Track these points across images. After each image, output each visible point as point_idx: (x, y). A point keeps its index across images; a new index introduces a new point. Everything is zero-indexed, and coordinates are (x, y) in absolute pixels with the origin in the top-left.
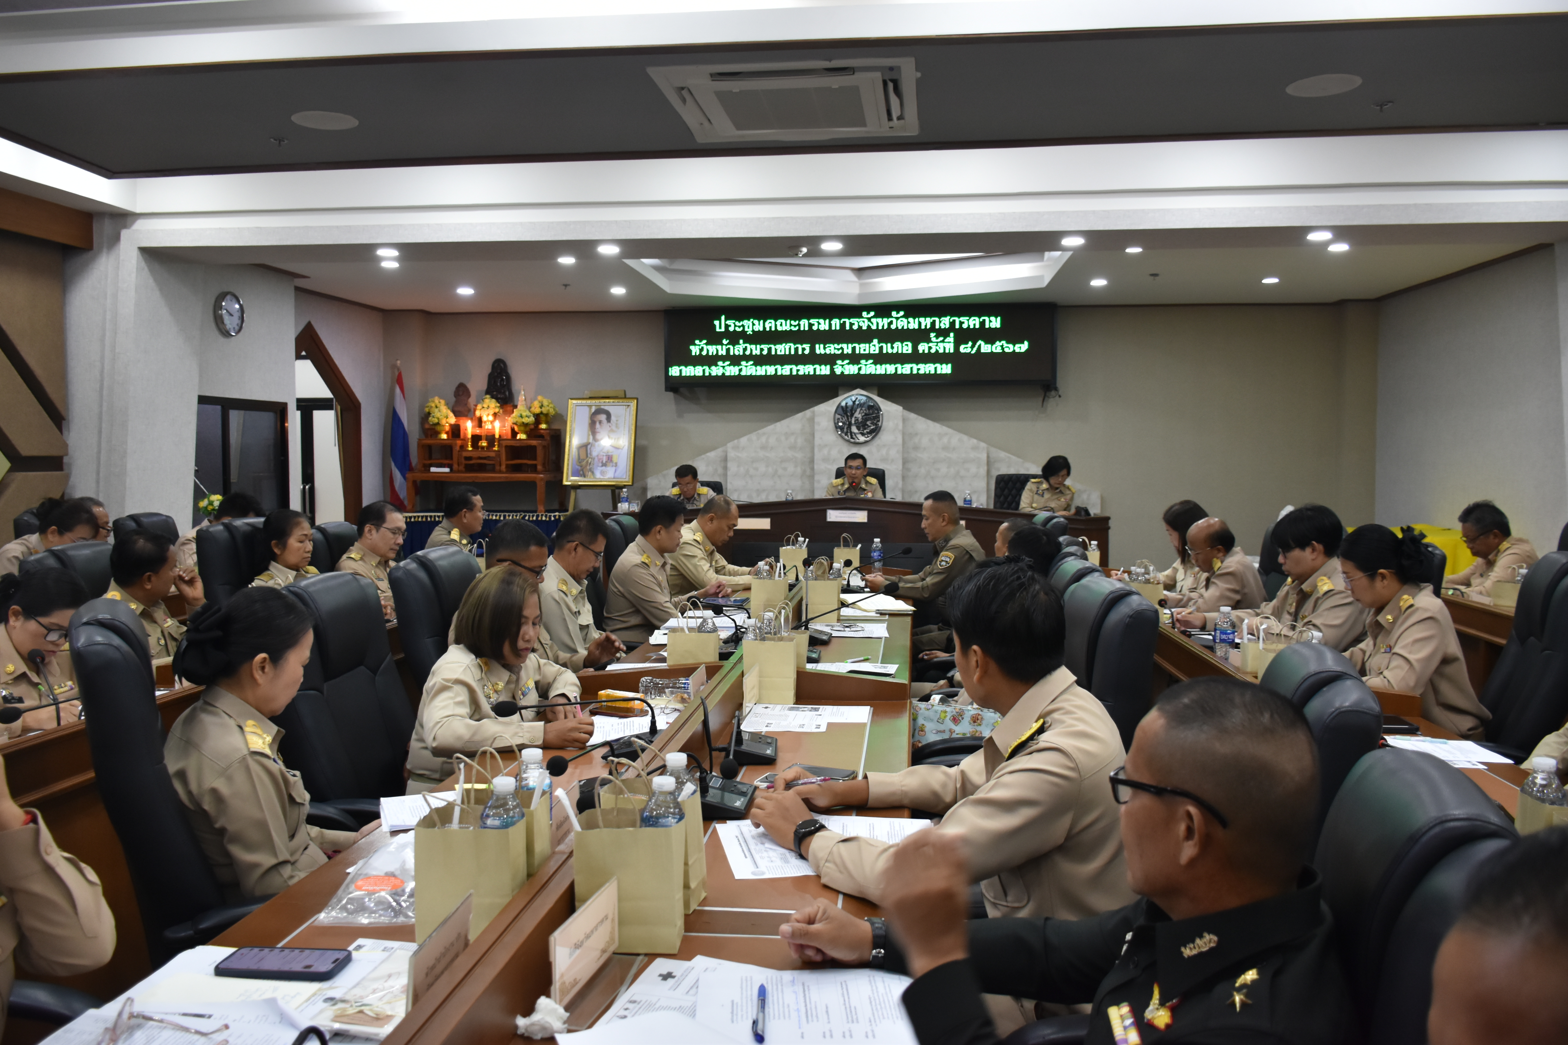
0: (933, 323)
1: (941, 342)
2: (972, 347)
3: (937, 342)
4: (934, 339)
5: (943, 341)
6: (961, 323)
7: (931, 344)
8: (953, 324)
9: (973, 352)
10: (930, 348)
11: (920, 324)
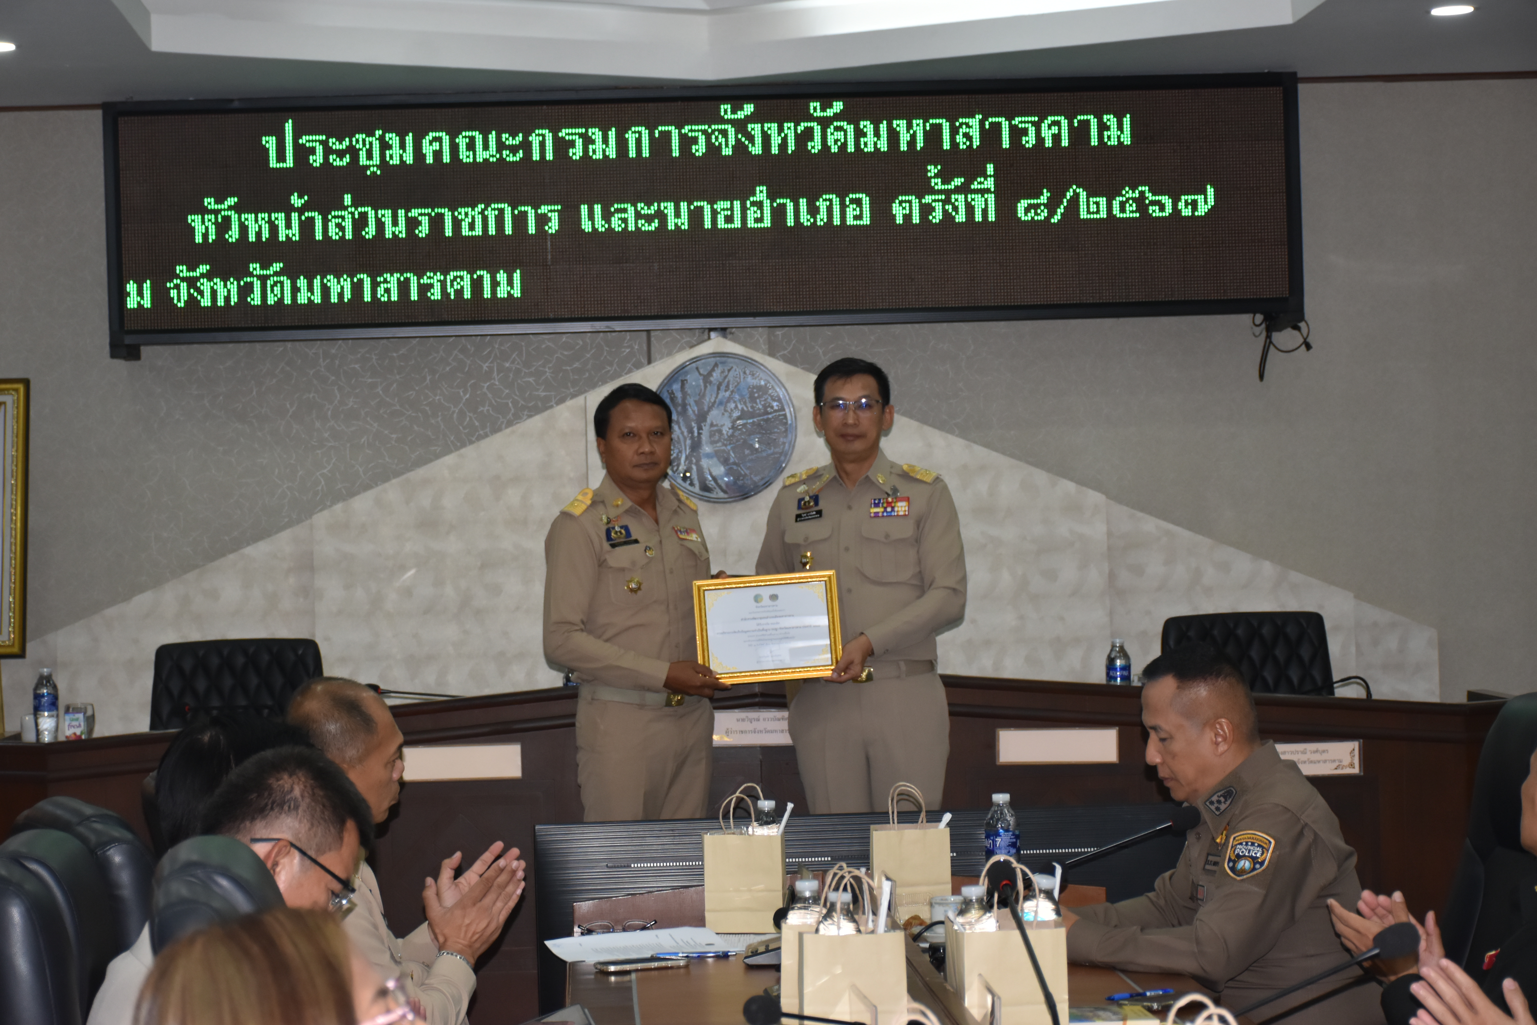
0: (933, 135)
1: (958, 190)
2: (1052, 207)
3: (949, 193)
4: (937, 183)
5: (964, 189)
6: (1017, 133)
7: (928, 199)
8: (991, 135)
9: (1055, 220)
10: (926, 210)
11: (893, 136)
